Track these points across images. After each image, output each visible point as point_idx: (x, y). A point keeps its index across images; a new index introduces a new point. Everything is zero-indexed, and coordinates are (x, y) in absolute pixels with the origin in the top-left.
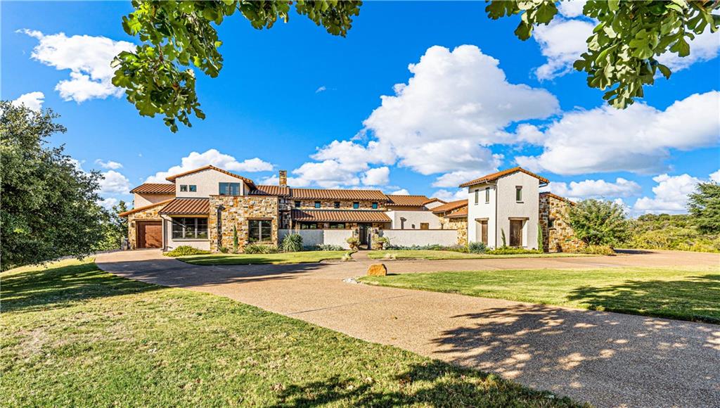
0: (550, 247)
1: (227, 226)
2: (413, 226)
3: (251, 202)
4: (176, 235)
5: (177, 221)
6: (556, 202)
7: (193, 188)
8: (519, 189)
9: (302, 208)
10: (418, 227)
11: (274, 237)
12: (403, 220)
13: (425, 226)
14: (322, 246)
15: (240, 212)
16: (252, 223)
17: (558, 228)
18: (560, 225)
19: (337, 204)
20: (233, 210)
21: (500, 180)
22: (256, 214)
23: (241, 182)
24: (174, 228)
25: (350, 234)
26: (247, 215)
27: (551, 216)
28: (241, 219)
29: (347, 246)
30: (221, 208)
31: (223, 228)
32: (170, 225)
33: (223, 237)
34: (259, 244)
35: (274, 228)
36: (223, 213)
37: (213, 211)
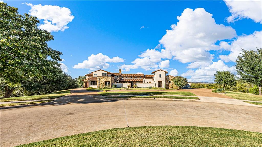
0: (170, 87)
1: (101, 83)
2: (147, 82)
3: (106, 78)
4: (91, 85)
5: (92, 82)
6: (171, 77)
7: (97, 75)
8: (160, 74)
9: (123, 78)
10: (149, 83)
11: (111, 85)
12: (145, 81)
13: (150, 83)
14: (121, 87)
15: (103, 80)
16: (106, 82)
17: (172, 83)
18: (172, 82)
19: (136, 77)
20: (102, 79)
21: (155, 73)
22: (107, 80)
23: (107, 73)
24: (91, 83)
25: (129, 84)
26: (105, 80)
27: (170, 80)
28: (103, 81)
29: (128, 87)
30: (99, 79)
31: (100, 83)
32: (90, 82)
33: (100, 85)
34: (107, 86)
35: (111, 83)
36: (100, 80)
37: (98, 80)
